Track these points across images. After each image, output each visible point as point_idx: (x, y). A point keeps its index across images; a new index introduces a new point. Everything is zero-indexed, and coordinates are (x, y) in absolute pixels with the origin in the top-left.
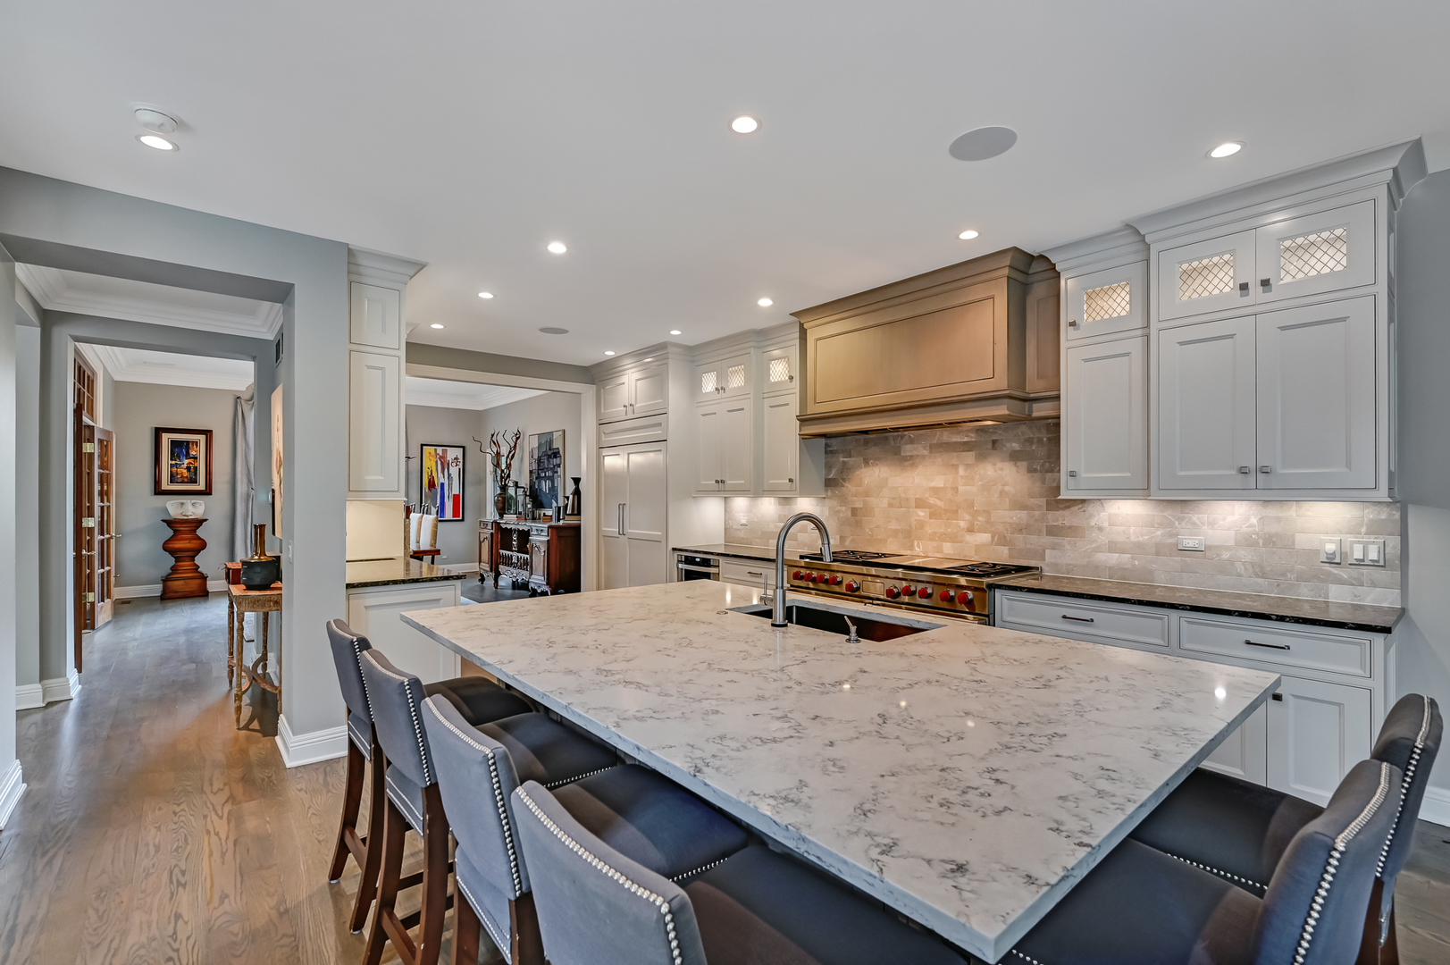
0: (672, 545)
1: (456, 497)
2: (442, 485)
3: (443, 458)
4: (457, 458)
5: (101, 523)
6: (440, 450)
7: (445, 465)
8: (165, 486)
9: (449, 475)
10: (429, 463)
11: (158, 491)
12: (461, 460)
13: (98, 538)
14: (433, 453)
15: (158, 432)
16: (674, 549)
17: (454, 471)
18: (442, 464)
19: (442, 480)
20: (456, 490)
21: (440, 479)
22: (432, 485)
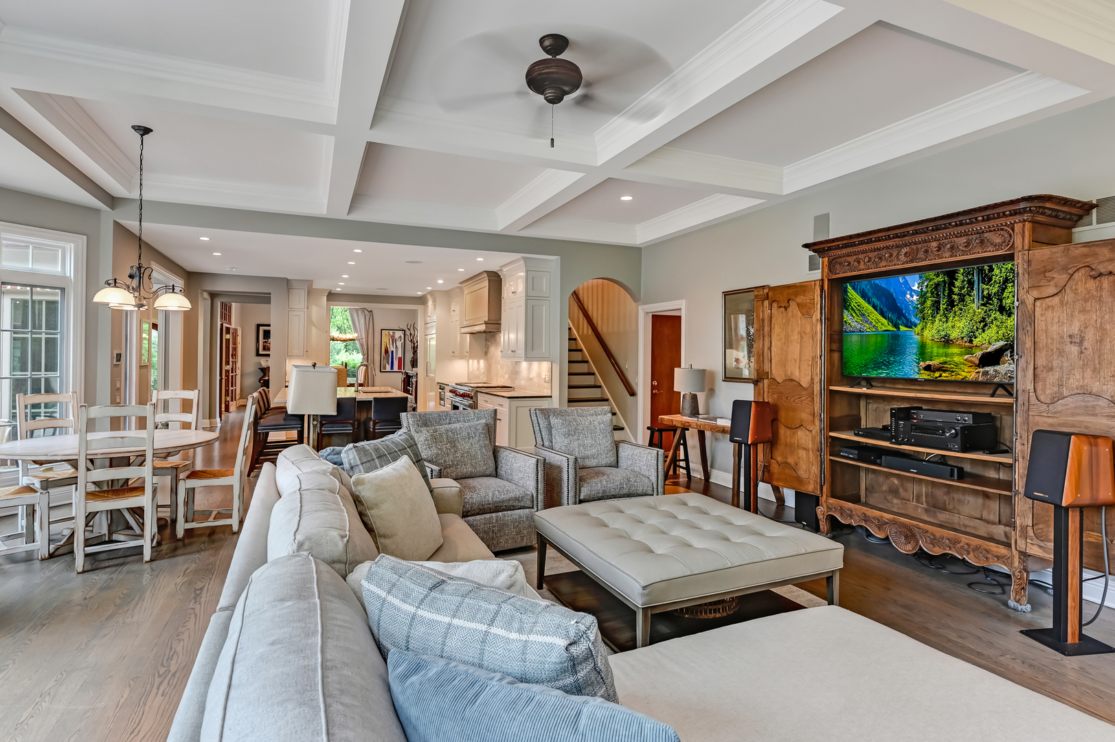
0: (437, 381)
1: (400, 359)
2: (392, 352)
3: (393, 337)
4: (400, 337)
5: (232, 369)
6: (391, 332)
7: (394, 340)
8: (261, 352)
9: (396, 346)
10: (385, 340)
11: (258, 354)
12: (403, 337)
13: (231, 374)
14: (387, 334)
15: (258, 326)
16: (438, 383)
17: (399, 344)
18: (392, 340)
19: (392, 349)
20: (400, 355)
21: (391, 348)
22: (387, 351)
